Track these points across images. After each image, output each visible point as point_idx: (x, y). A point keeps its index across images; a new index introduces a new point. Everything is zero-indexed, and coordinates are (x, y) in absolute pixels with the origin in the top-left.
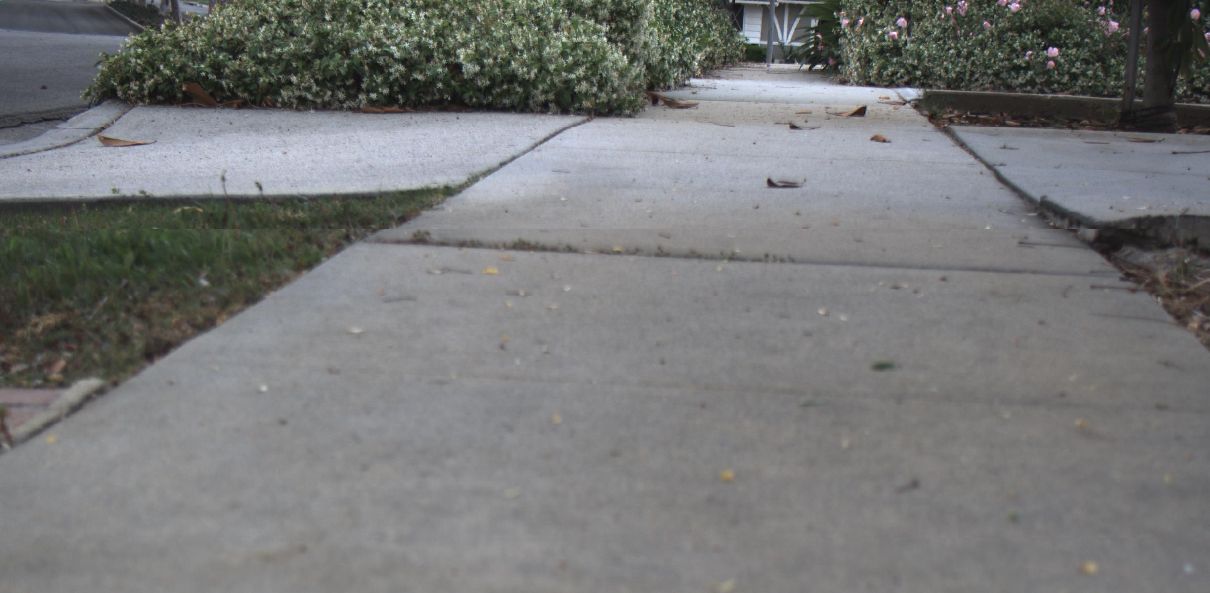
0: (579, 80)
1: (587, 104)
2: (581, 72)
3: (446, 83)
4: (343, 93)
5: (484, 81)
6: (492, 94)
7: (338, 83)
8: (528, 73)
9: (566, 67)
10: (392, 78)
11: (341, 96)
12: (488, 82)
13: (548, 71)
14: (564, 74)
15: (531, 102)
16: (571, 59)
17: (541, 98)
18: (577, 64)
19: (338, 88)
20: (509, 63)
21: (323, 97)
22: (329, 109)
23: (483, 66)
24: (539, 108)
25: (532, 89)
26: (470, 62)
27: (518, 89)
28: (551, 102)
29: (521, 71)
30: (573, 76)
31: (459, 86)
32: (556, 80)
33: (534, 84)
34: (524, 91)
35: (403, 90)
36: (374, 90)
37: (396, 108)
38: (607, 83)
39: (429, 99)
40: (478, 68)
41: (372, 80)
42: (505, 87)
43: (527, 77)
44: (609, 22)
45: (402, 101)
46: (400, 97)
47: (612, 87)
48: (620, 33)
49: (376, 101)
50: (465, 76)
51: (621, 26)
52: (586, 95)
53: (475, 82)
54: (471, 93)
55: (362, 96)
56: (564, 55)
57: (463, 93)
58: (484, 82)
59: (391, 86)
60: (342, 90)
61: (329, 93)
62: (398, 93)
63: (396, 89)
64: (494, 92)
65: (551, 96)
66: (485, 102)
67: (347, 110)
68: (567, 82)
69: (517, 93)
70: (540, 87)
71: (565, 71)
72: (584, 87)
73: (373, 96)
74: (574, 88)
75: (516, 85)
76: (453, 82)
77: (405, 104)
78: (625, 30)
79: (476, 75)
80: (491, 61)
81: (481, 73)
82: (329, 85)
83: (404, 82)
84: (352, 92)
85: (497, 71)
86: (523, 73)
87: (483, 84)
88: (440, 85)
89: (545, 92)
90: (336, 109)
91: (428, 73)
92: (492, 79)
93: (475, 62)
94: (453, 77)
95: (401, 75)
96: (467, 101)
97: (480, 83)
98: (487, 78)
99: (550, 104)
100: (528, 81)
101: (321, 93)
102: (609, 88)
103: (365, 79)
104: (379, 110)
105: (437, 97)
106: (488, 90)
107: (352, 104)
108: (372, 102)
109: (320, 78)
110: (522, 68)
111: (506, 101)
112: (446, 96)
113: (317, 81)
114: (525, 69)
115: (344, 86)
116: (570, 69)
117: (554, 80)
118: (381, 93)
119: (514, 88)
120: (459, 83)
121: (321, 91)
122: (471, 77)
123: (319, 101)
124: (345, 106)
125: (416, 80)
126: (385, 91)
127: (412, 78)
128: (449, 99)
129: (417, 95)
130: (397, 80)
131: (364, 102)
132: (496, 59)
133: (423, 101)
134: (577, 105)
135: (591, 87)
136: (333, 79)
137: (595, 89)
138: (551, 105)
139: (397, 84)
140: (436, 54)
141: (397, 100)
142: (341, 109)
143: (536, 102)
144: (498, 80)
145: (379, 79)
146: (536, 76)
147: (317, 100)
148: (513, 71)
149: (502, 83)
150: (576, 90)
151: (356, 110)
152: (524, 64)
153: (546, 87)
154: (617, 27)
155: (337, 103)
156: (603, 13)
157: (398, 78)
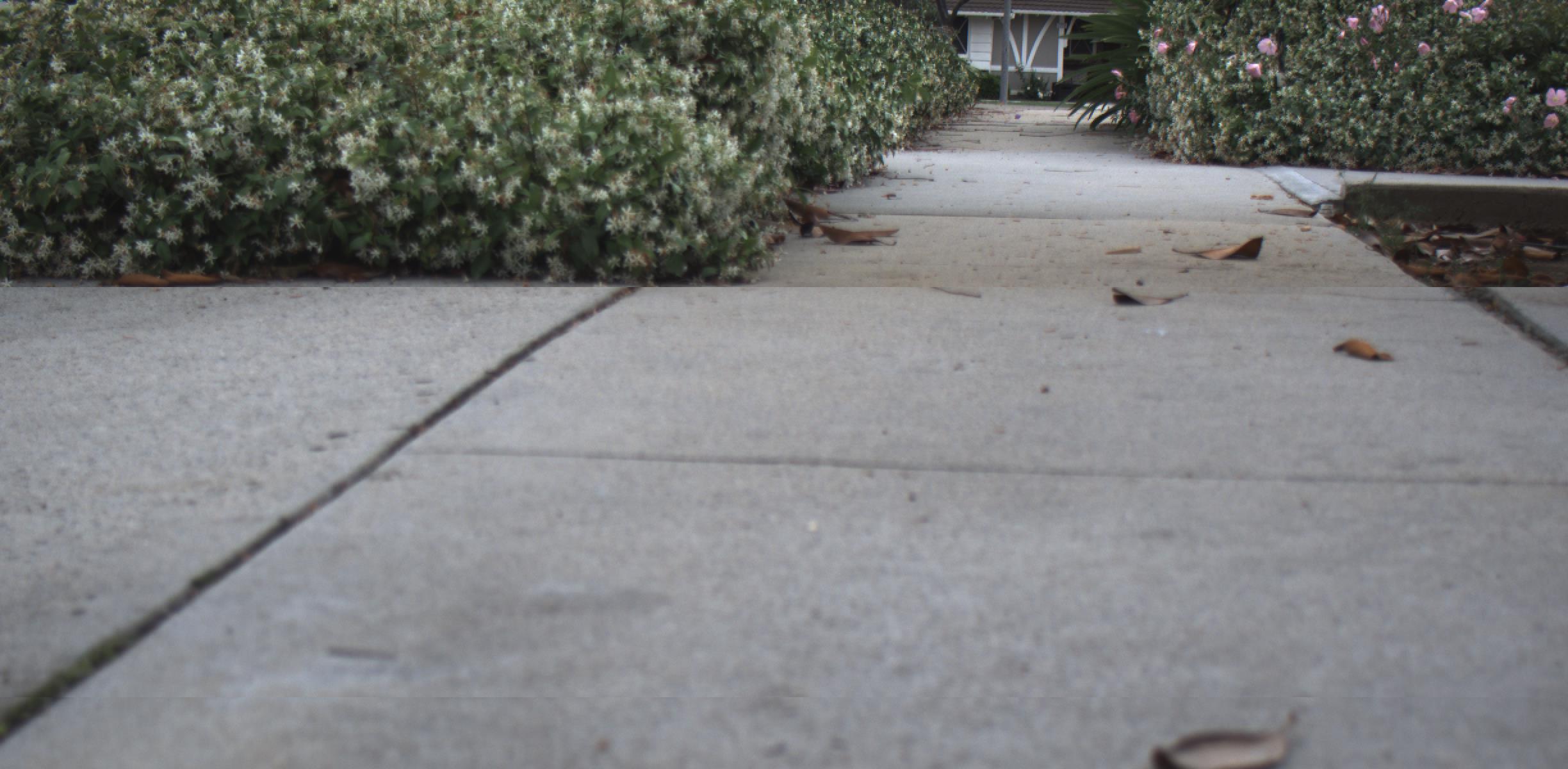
0: (617, 203)
1: (634, 258)
2: (620, 184)
3: (312, 214)
4: (80, 239)
5: (397, 208)
6: (418, 239)
7: (70, 218)
8: (500, 187)
9: (588, 170)
10: (189, 205)
11: (76, 247)
12: (407, 212)
13: (545, 183)
14: (583, 189)
15: (507, 255)
16: (596, 153)
17: (530, 246)
18: (613, 165)
19: (70, 228)
20: (456, 167)
21: (32, 249)
22: (52, 277)
23: (396, 174)
24: (526, 269)
25: (507, 224)
26: (366, 164)
27: (477, 226)
28: (552, 254)
29: (483, 184)
30: (602, 194)
31: (342, 219)
32: (564, 202)
33: (513, 213)
34: (491, 232)
35: (215, 232)
36: (145, 233)
37: (197, 273)
38: (684, 204)
39: (274, 251)
40: (383, 179)
41: (146, 210)
42: (446, 221)
43: (496, 197)
44: (701, 63)
45: (211, 258)
46: (207, 247)
47: (697, 211)
48: (726, 86)
49: (152, 258)
50: (357, 198)
51: (727, 70)
52: (635, 237)
53: (381, 209)
54: (367, 237)
55: (121, 249)
56: (582, 145)
57: (351, 236)
58: (397, 212)
59: (186, 223)
60: (80, 232)
61: (47, 241)
62: (203, 239)
63: (198, 229)
64: (422, 232)
65: (551, 242)
66: (403, 256)
67: (90, 278)
68: (590, 207)
69: (474, 235)
70: (527, 220)
71: (587, 182)
72: (628, 217)
73: (144, 247)
74: (605, 222)
75: (471, 215)
76: (329, 212)
77: (219, 263)
78: (737, 79)
79: (383, 193)
80: (415, 162)
81: (392, 191)
82: (49, 221)
83: (217, 214)
84: (104, 236)
85: (428, 184)
86: (488, 189)
87: (395, 214)
88: (295, 220)
89: (537, 232)
90: (66, 277)
91: (270, 192)
92: (416, 204)
93: (378, 165)
94: (330, 202)
95: (209, 195)
96: (361, 254)
97: (390, 214)
98: (406, 200)
99: (549, 260)
100: (499, 206)
101: (30, 241)
102: (689, 216)
103: (131, 207)
104: (157, 279)
105: (294, 246)
106: (408, 230)
107: (101, 264)
108: (144, 263)
109: (26, 206)
110: (485, 177)
111: (451, 254)
112: (312, 244)
113: (18, 212)
114: (491, 180)
115: (83, 224)
116: (596, 179)
117: (561, 202)
118: (164, 240)
119: (469, 223)
120: (343, 214)
121: (28, 235)
122: (370, 199)
123: (27, 258)
124: (86, 269)
125: (241, 208)
126: (173, 235)
127: (233, 204)
128: (320, 250)
129: (243, 244)
130: (200, 208)
131: (127, 260)
132: (426, 155)
133: (260, 256)
134: (613, 261)
135: (646, 217)
136: (55, 208)
137: (655, 222)
138: (554, 262)
139: (199, 218)
140: (291, 147)
141: (202, 255)
142: (75, 277)
143: (519, 254)
144: (431, 205)
145: (161, 208)
146: (518, 194)
147: (20, 256)
148: (465, 183)
149: (440, 212)
150: (609, 227)
151: (110, 279)
152: (490, 167)
153: (540, 222)
154: (718, 73)
155: (69, 262)
156: (690, 43)
157: (202, 204)
